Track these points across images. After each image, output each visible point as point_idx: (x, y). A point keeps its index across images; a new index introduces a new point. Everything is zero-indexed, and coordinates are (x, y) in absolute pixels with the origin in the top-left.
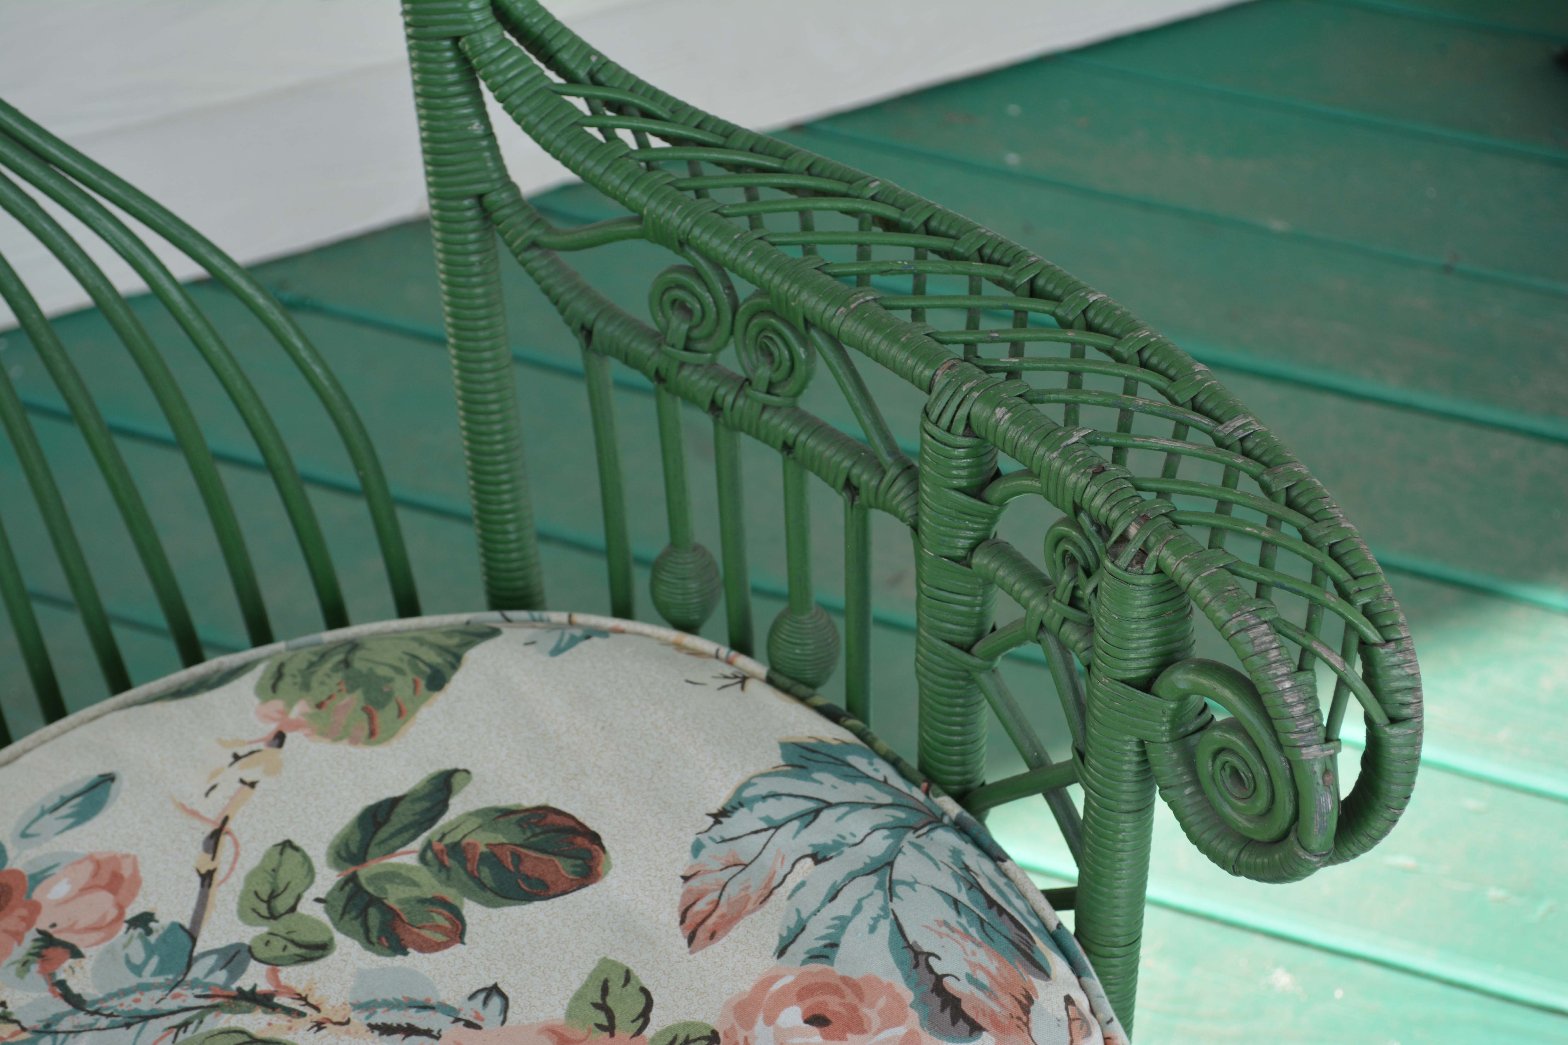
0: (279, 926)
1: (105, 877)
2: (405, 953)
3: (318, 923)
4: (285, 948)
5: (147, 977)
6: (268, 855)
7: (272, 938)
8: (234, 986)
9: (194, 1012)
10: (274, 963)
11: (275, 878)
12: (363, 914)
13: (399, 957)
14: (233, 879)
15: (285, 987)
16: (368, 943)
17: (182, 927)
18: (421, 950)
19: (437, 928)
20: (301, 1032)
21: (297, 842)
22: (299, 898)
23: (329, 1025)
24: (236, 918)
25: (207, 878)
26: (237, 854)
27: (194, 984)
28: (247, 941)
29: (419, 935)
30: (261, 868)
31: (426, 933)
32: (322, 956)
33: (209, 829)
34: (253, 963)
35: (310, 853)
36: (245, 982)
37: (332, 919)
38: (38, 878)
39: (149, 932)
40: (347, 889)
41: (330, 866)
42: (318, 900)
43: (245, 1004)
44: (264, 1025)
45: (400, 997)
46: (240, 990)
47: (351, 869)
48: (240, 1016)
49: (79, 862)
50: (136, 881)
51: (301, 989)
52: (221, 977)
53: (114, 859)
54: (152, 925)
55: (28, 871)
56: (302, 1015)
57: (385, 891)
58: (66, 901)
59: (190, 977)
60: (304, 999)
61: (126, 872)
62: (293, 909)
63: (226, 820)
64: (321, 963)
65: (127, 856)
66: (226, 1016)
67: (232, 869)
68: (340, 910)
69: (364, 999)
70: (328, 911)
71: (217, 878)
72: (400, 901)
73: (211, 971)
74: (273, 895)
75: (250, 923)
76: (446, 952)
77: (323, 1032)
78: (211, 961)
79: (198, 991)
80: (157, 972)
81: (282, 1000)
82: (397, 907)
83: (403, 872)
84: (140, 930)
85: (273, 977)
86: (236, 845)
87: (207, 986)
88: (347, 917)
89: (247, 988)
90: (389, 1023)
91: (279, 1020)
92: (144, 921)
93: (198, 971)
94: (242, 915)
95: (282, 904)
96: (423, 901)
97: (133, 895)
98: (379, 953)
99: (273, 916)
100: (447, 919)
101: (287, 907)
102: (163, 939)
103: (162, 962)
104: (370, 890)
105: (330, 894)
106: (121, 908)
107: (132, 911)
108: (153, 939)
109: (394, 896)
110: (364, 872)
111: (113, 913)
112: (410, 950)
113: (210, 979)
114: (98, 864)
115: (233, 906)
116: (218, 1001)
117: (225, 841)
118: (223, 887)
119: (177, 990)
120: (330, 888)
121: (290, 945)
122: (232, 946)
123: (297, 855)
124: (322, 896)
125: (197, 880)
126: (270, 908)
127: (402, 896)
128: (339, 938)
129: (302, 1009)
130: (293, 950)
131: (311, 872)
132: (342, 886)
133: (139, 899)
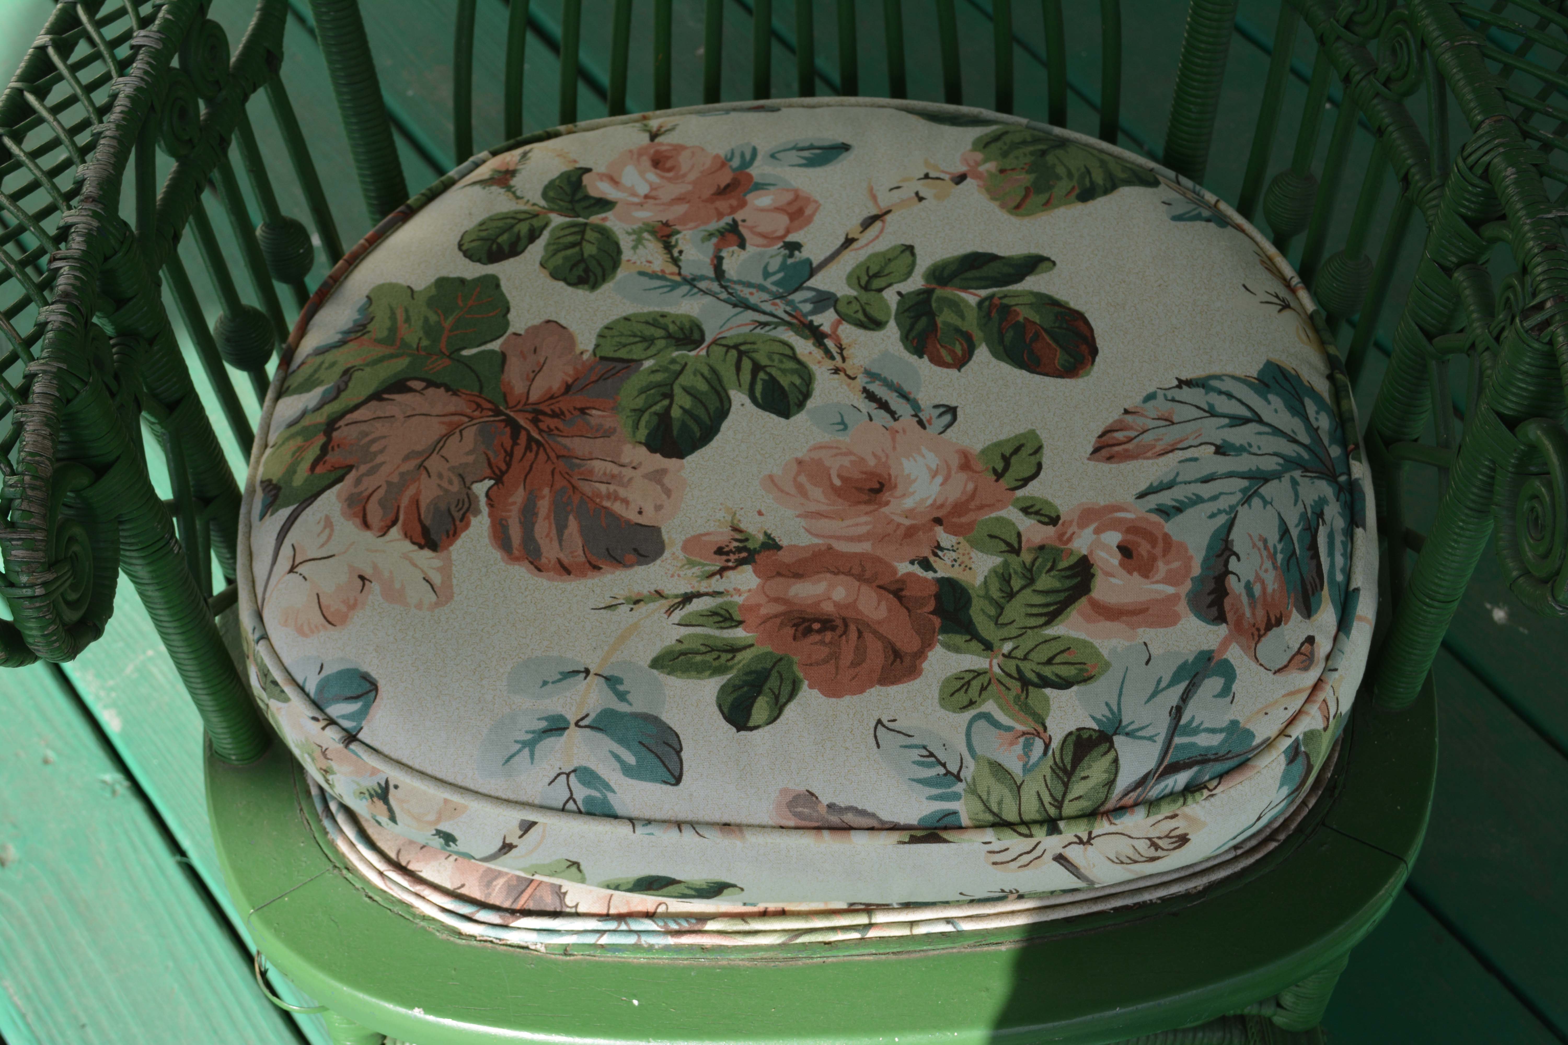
0: (865, 296)
1: (794, 208)
2: (921, 357)
3: (888, 307)
4: (856, 312)
5: (768, 284)
6: (894, 248)
7: (855, 302)
8: (810, 318)
9: (776, 320)
10: (843, 317)
11: (886, 265)
12: (917, 318)
13: (915, 357)
14: (862, 252)
15: (837, 336)
16: (906, 339)
17: (811, 264)
18: (932, 360)
19: (952, 353)
20: (824, 369)
21: (917, 251)
22: (890, 285)
23: (842, 374)
24: (844, 277)
25: (849, 242)
26: (877, 237)
27: (790, 303)
28: (839, 295)
29: (938, 350)
30: (883, 254)
31: (943, 352)
32: (873, 329)
33: (874, 212)
34: (832, 310)
35: (918, 261)
36: (817, 320)
37: (897, 309)
38: (759, 187)
39: (791, 256)
40: (921, 296)
41: (923, 276)
42: (899, 293)
43: (807, 332)
44: (807, 352)
45: (895, 381)
46: (811, 322)
47: (934, 286)
48: (798, 338)
49: (788, 190)
50: (809, 220)
51: (844, 342)
52: (807, 307)
53: (808, 200)
54: (797, 253)
55: (757, 179)
56: (832, 358)
57: (941, 311)
58: (763, 210)
59: (790, 297)
60: (841, 348)
61: (808, 212)
62: (880, 290)
63: (889, 212)
64: (869, 333)
65: (816, 202)
66: (791, 333)
67: (867, 245)
68: (907, 306)
69: (875, 370)
70: (899, 304)
71: (855, 245)
72: (945, 323)
73: (805, 301)
74: (877, 275)
75: (850, 285)
76: (945, 370)
77: (836, 376)
78: (810, 294)
79: (788, 309)
80: (776, 283)
81: (829, 343)
82: (940, 325)
83: (962, 305)
84: (787, 252)
85: (836, 325)
86: (882, 231)
87: (796, 309)
88: (906, 314)
89: (816, 324)
90: (876, 393)
91: (818, 353)
92: (794, 247)
93: (798, 297)
94: (849, 277)
95: (877, 283)
96: (958, 330)
97: (801, 228)
98: (906, 348)
99: (866, 288)
100: (963, 350)
101: (878, 287)
102: (795, 265)
103: (783, 279)
104: (934, 305)
105: (909, 294)
106: (788, 232)
107: (791, 238)
108: (790, 261)
109: (946, 317)
110: (940, 292)
111: (781, 232)
112: (925, 357)
113: (801, 306)
114: (797, 197)
115: (849, 269)
116: (795, 321)
117: (878, 225)
118: (852, 254)
119: (778, 301)
120: (912, 290)
121: (861, 311)
122: (829, 293)
123: (910, 258)
124: (904, 292)
125: (842, 240)
126: (868, 282)
127: (949, 320)
128: (892, 325)
129: (835, 354)
130: (860, 316)
131: (909, 274)
132: (919, 293)
133: (802, 232)
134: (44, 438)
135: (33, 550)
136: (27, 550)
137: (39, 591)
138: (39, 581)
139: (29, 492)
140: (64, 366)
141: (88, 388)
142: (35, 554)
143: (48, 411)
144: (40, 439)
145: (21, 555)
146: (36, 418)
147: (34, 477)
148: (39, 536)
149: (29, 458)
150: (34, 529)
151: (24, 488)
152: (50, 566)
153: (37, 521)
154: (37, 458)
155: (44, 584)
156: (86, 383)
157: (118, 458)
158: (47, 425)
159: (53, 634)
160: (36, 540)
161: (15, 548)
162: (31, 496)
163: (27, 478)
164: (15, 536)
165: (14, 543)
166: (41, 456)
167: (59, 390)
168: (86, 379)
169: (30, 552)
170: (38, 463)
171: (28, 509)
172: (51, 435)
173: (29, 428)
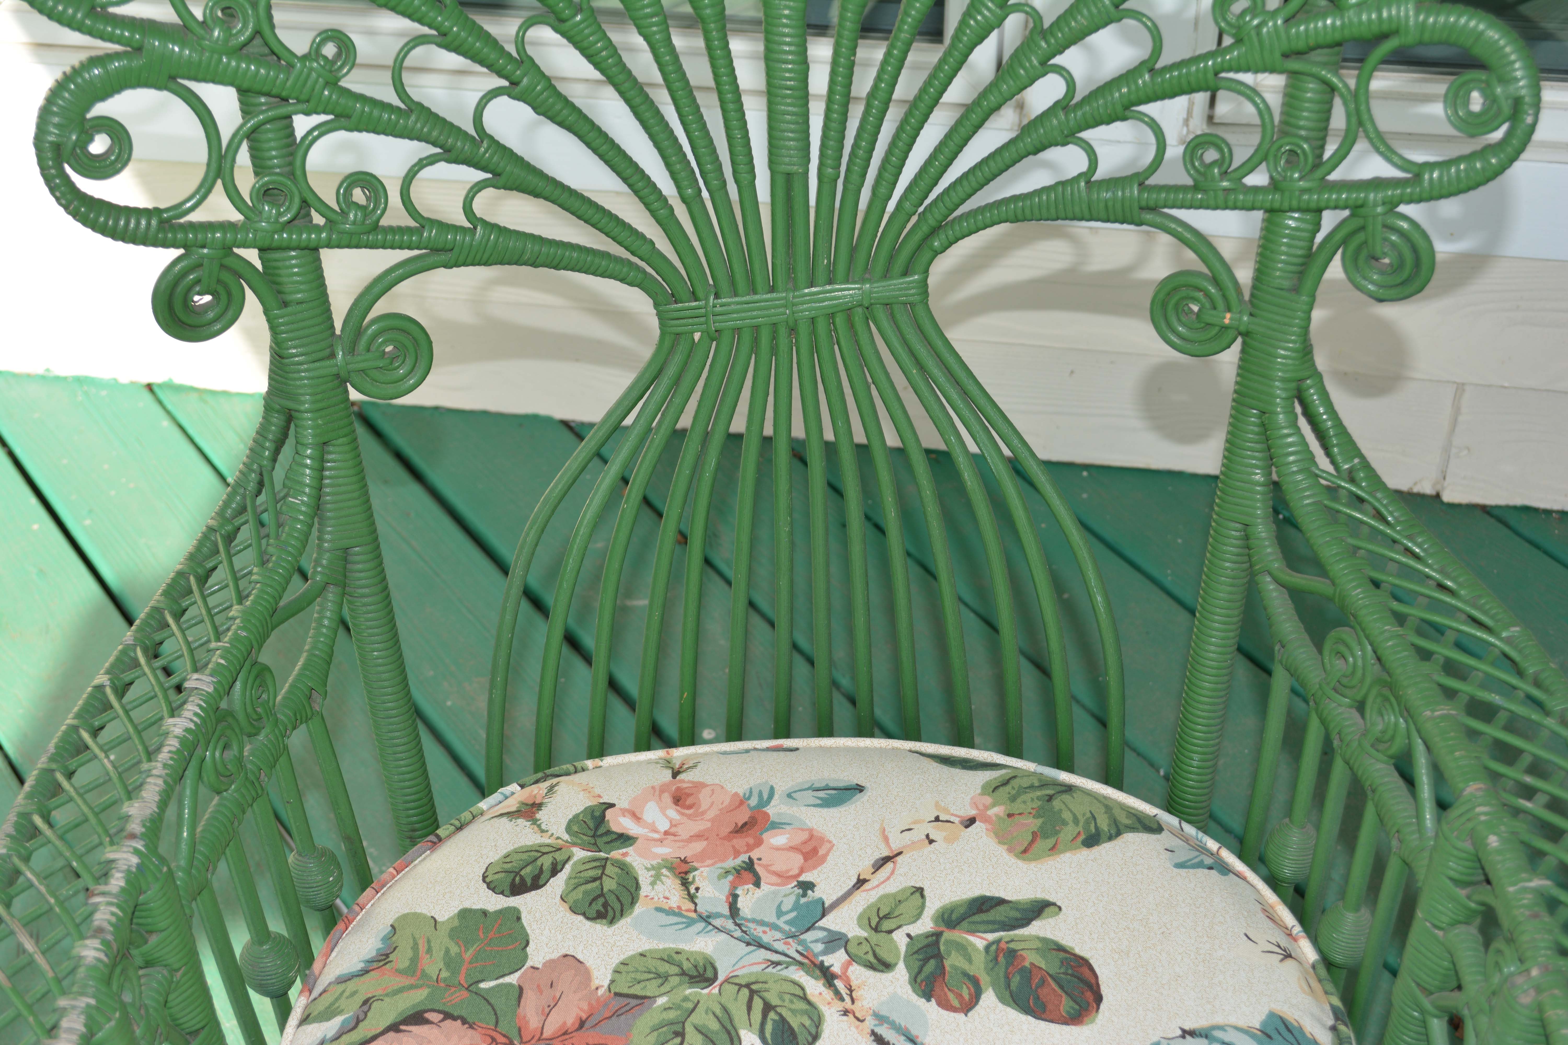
0: (875, 938)
1: (808, 848)
2: (929, 1000)
3: (897, 948)
4: (867, 953)
5: (780, 923)
6: (904, 890)
7: (865, 942)
8: (821, 958)
9: (788, 959)
10: (853, 958)
11: (896, 906)
12: (926, 961)
13: (923, 1000)
14: (873, 893)
15: (847, 977)
16: (914, 981)
17: (823, 903)
18: (939, 1004)
19: (960, 996)
20: (833, 1010)
21: (926, 893)
22: (899, 927)
23: (851, 1016)
24: (855, 917)
25: (861, 882)
26: (888, 878)
27: (802, 943)
28: (850, 935)
29: (945, 994)
30: (894, 895)
31: (951, 996)
32: (882, 971)
33: (886, 853)
34: (843, 950)
35: (927, 904)
36: (828, 960)
37: (906, 951)
38: (776, 826)
39: (804, 895)
40: (930, 939)
41: (932, 919)
42: (909, 935)
43: (818, 972)
44: (817, 992)
45: (903, 1025)
46: (822, 962)
47: (942, 928)
48: (809, 978)
49: (802, 830)
50: (823, 859)
51: (854, 984)
52: (819, 947)
53: (822, 840)
54: (810, 892)
55: (773, 818)
56: (842, 999)
57: (949, 954)
58: (778, 849)
59: (802, 937)
60: (851, 990)
61: (821, 852)
62: (890, 932)
63: (900, 853)
64: (878, 974)
65: (830, 842)
66: (802, 973)
67: (878, 886)
68: (916, 949)
69: (883, 1013)
70: (908, 945)
71: (866, 886)
72: (953, 967)
73: (816, 941)
74: (886, 917)
75: (860, 926)
76: (952, 1014)
77: (845, 1018)
78: (821, 934)
79: (800, 948)
80: (788, 923)
81: (839, 984)
82: (948, 968)
83: (970, 949)
84: (801, 891)
85: (846, 967)
86: (893, 873)
87: (808, 949)
88: (916, 956)
89: (826, 964)
90: (884, 1036)
91: (828, 994)
92: (806, 886)
93: (809, 936)
94: (860, 918)
95: (887, 925)
96: (966, 974)
97: (814, 867)
98: (914, 991)
99: (876, 930)
100: (970, 994)
101: (888, 929)
102: (807, 904)
103: (796, 917)
104: (942, 948)
105: (918, 936)
106: (802, 871)
107: (805, 877)
108: (803, 900)
109: (953, 961)
110: (948, 935)
111: (795, 871)
112: (933, 1000)
113: (812, 946)
114: (811, 837)
115: (860, 910)
116: (806, 961)
117: (889, 866)
118: (864, 894)
119: (790, 940)
120: (921, 932)
121: (871, 953)
122: (840, 933)
123: (921, 900)
124: (913, 934)
125: (854, 880)
126: (878, 923)
127: (957, 964)
128: (901, 967)
129: (845, 996)
130: (870, 957)
131: (918, 916)
132: (928, 936)
133: (815, 872)
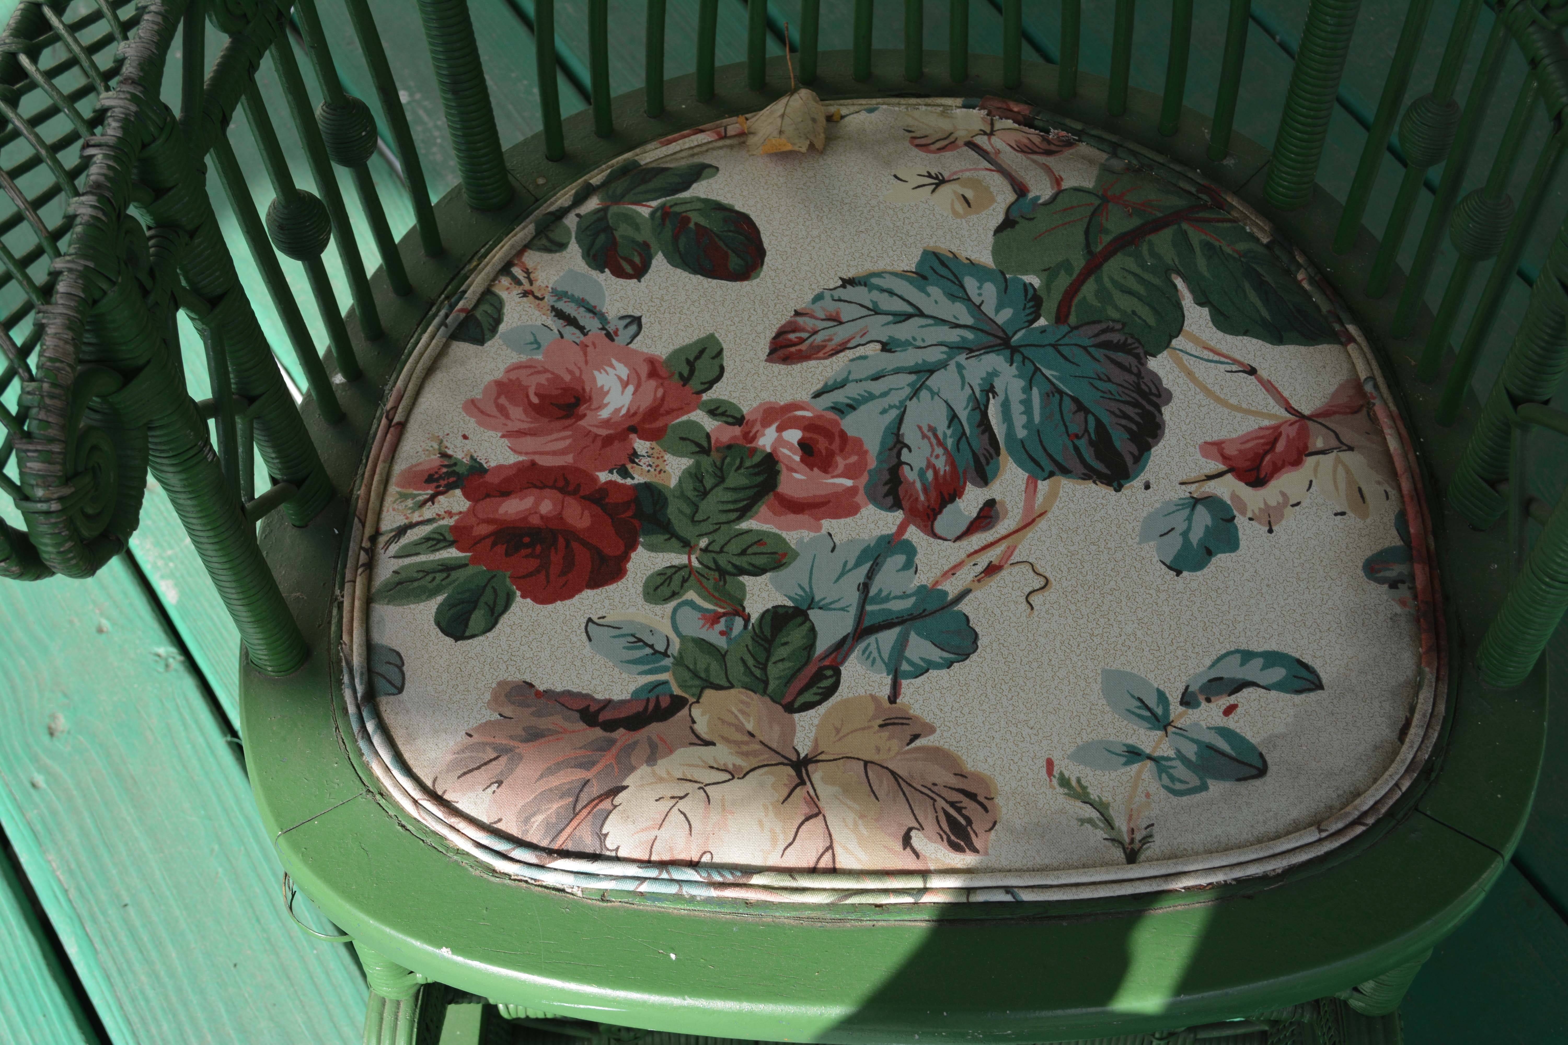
134: (66, 342)
135: (50, 463)
136: (43, 462)
137: (55, 506)
138: (56, 496)
139: (48, 401)
140: (91, 264)
141: (116, 288)
142: (52, 468)
143: (72, 314)
144: (61, 343)
145: (37, 468)
146: (59, 321)
147: (53, 385)
148: (56, 448)
149: (49, 364)
150: (51, 440)
151: (42, 397)
152: (67, 480)
153: (55, 432)
154: (58, 364)
155: (60, 499)
156: (114, 283)
157: (149, 362)
158: (69, 328)
159: (69, 551)
160: (53, 453)
161: (31, 459)
162: (49, 405)
163: (46, 386)
164: (31, 447)
165: (30, 454)
166: (62, 362)
167: (84, 291)
168: (114, 279)
169: (46, 465)
170: (58, 369)
171: (45, 418)
172: (73, 339)
173: (50, 330)
